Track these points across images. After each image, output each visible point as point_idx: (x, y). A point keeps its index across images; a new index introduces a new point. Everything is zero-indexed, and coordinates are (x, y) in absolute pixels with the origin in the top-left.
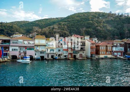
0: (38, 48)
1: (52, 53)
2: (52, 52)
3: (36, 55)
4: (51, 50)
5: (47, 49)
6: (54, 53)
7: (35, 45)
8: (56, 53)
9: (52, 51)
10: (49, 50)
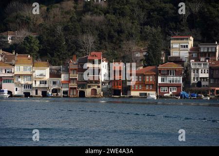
0: (20, 80)
1: (44, 87)
2: (42, 86)
3: (16, 90)
4: (41, 83)
5: (35, 81)
6: (46, 88)
7: (15, 75)
8: (48, 88)
9: (43, 83)
10: (38, 83)
